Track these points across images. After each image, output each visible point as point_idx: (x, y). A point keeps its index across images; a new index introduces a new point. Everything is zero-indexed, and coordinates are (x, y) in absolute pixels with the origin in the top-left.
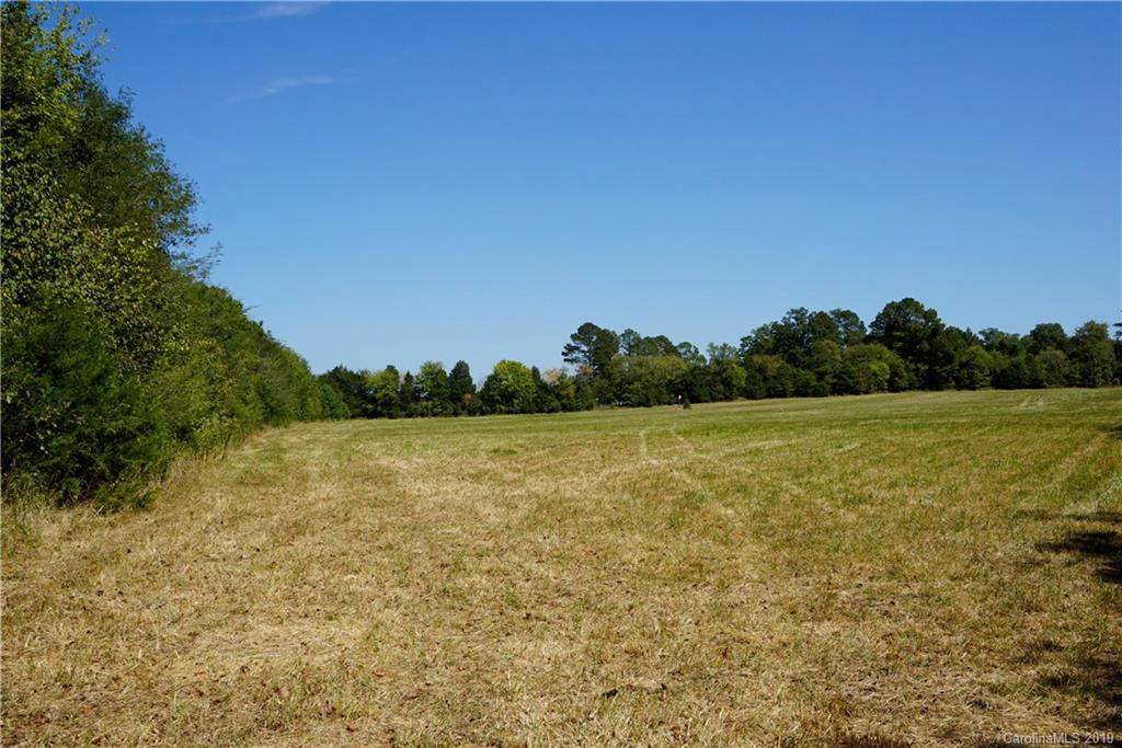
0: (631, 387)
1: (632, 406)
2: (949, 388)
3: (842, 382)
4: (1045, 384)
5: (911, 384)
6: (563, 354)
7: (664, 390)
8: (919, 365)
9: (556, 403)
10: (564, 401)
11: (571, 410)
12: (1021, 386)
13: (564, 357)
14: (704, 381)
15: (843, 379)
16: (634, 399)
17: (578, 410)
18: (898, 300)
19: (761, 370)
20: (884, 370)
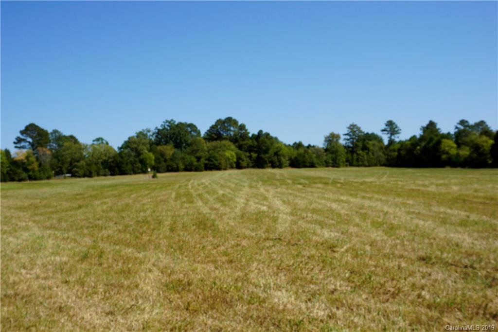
0: (79, 164)
1: (79, 177)
2: (268, 167)
3: (210, 163)
4: (317, 165)
5: (248, 165)
6: (15, 143)
7: (101, 167)
8: (252, 154)
9: (24, 175)
10: (31, 173)
11: (35, 179)
12: (305, 166)
13: (15, 145)
14: (129, 161)
15: (212, 161)
16: (81, 172)
17: (41, 179)
18: (223, 118)
19: (162, 155)
20: (232, 156)
